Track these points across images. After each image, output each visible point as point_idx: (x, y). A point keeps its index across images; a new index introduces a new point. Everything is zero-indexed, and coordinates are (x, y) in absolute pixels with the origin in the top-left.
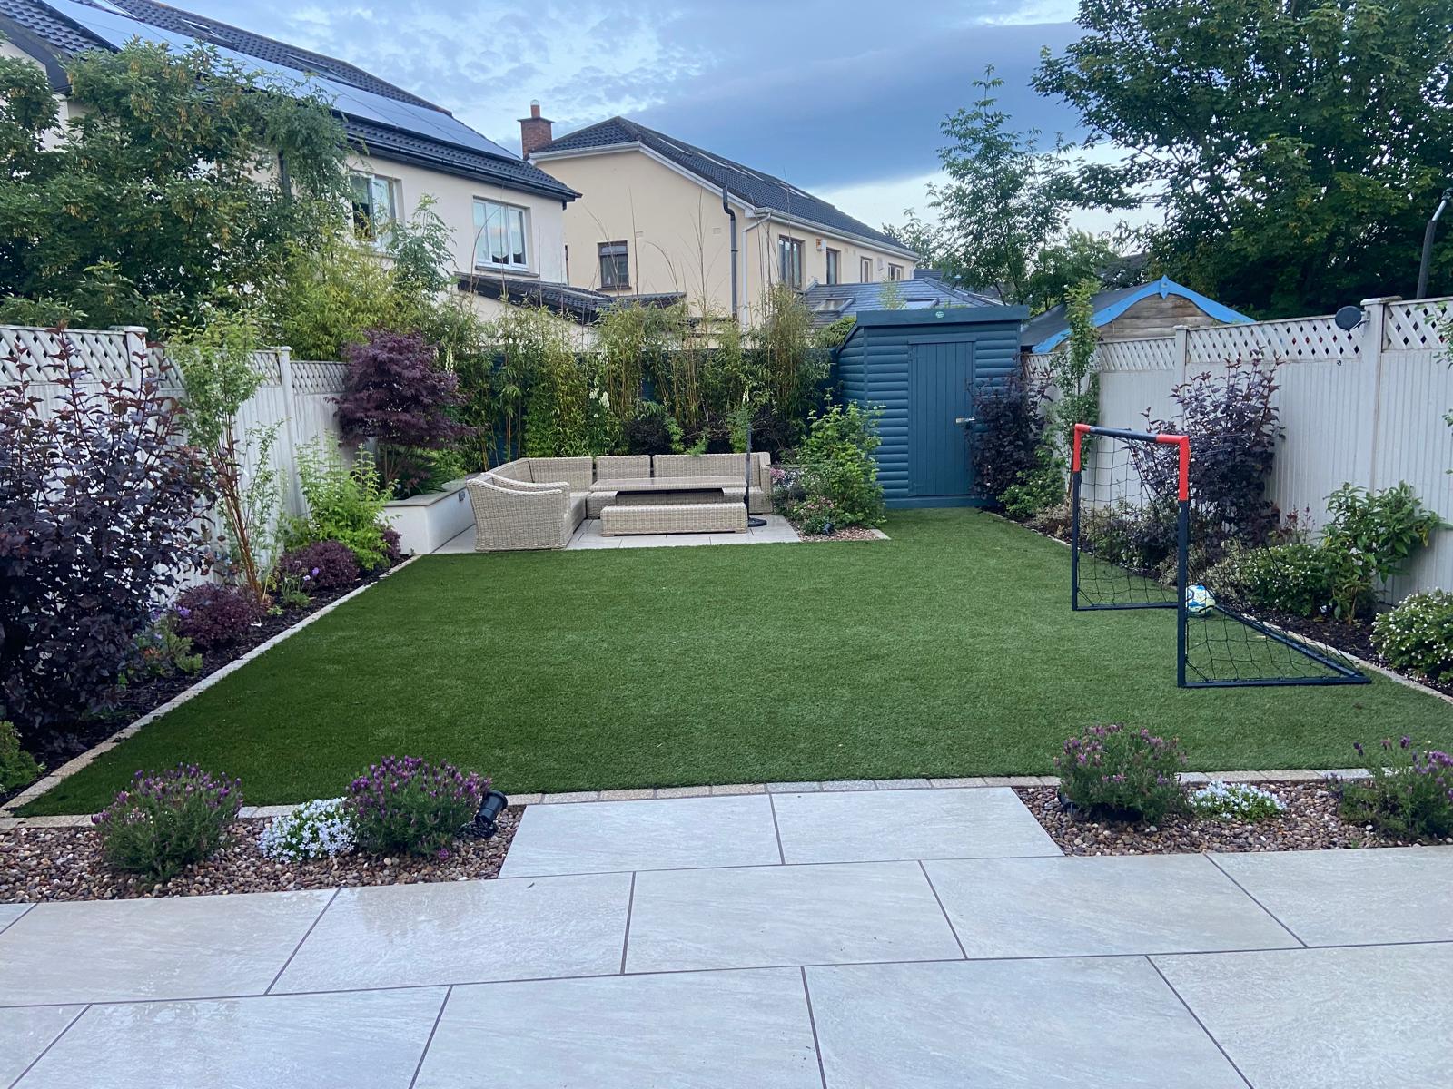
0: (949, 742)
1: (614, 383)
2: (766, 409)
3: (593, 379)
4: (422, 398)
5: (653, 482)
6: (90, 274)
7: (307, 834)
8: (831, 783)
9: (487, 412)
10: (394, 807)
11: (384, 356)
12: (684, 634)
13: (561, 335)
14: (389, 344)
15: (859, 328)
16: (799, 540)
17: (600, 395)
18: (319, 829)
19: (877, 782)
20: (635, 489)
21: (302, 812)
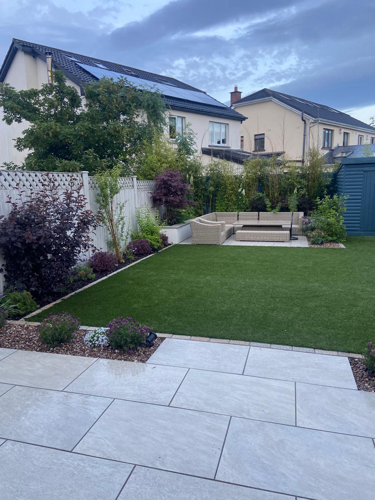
0: (331, 335)
1: (248, 186)
2: (304, 196)
3: (240, 185)
4: (178, 192)
5: (258, 222)
6: (86, 153)
7: (95, 338)
8: (275, 345)
9: (204, 196)
10: (119, 334)
11: (166, 178)
12: (247, 280)
13: (230, 169)
14: (168, 174)
15: (343, 165)
16: (308, 246)
17: (242, 190)
18: (99, 337)
19: (293, 347)
20: (251, 225)
21: (96, 331)
